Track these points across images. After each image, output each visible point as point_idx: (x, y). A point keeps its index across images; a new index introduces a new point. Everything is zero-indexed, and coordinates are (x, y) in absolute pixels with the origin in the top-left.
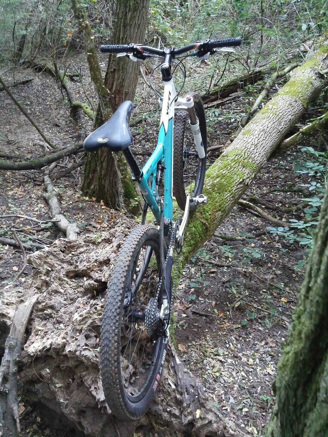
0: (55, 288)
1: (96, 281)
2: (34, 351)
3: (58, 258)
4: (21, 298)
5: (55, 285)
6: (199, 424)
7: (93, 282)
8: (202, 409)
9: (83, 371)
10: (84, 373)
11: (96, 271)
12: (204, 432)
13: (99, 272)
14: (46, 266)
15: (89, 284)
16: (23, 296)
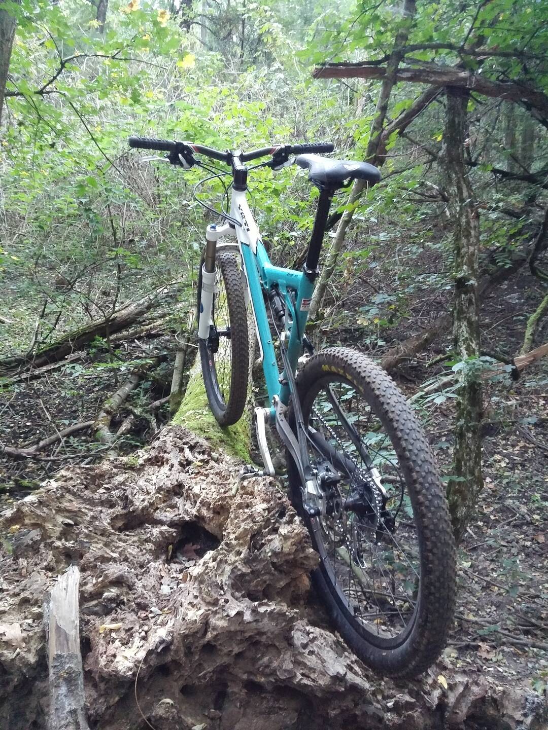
0: (100, 553)
1: (172, 524)
2: (131, 665)
3: (82, 497)
4: (22, 596)
5: (96, 549)
6: (452, 699)
7: (165, 528)
8: (443, 673)
9: (263, 656)
10: (266, 659)
11: (162, 509)
12: (463, 711)
13: (168, 509)
14: (60, 519)
15: (161, 532)
16: (23, 590)
